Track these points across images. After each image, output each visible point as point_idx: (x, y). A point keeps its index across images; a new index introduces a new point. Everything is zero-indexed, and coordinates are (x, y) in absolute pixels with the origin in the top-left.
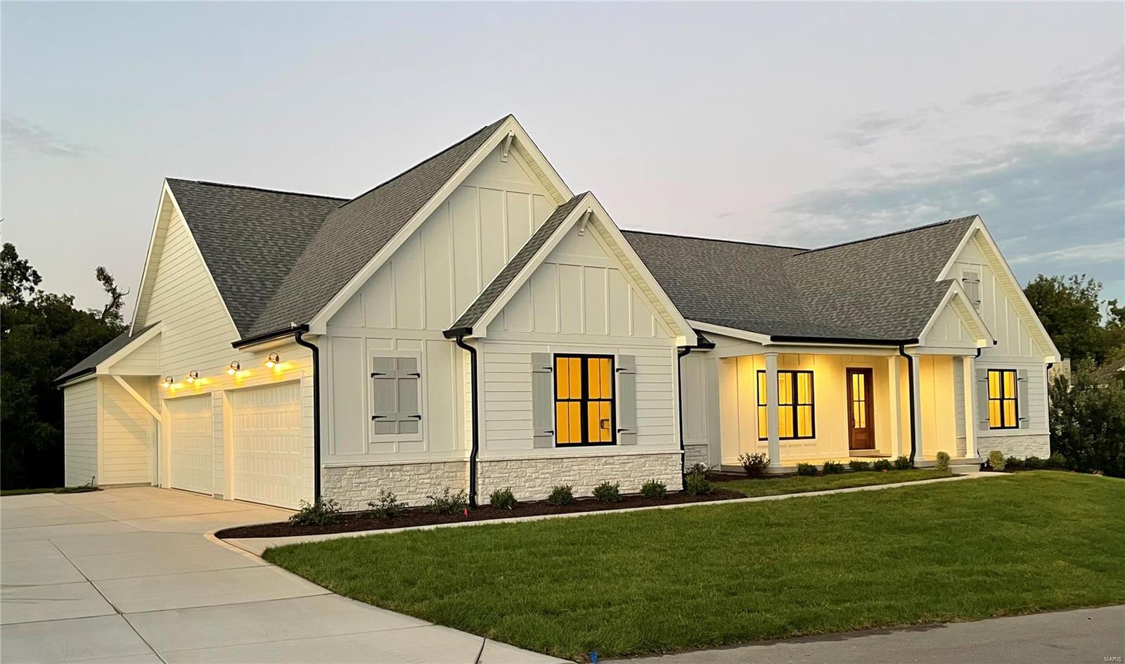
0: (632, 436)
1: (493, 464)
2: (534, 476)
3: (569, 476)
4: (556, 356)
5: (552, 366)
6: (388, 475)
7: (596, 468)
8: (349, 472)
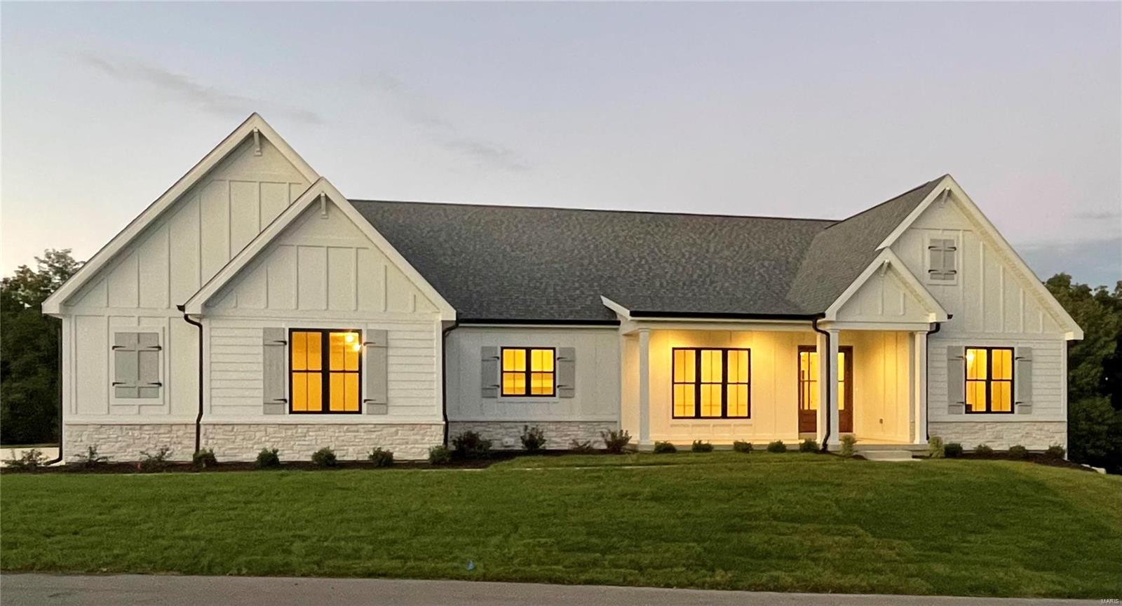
0: (382, 406)
1: (217, 427)
2: (263, 439)
3: (305, 440)
4: (291, 330)
5: (287, 339)
6: (128, 433)
7: (337, 435)
8: (91, 429)
